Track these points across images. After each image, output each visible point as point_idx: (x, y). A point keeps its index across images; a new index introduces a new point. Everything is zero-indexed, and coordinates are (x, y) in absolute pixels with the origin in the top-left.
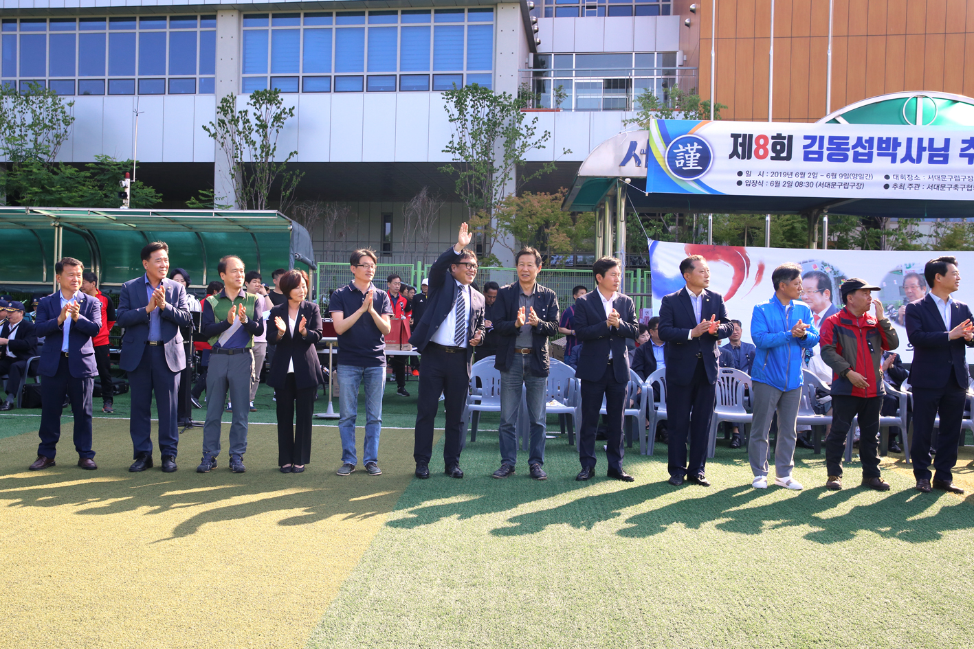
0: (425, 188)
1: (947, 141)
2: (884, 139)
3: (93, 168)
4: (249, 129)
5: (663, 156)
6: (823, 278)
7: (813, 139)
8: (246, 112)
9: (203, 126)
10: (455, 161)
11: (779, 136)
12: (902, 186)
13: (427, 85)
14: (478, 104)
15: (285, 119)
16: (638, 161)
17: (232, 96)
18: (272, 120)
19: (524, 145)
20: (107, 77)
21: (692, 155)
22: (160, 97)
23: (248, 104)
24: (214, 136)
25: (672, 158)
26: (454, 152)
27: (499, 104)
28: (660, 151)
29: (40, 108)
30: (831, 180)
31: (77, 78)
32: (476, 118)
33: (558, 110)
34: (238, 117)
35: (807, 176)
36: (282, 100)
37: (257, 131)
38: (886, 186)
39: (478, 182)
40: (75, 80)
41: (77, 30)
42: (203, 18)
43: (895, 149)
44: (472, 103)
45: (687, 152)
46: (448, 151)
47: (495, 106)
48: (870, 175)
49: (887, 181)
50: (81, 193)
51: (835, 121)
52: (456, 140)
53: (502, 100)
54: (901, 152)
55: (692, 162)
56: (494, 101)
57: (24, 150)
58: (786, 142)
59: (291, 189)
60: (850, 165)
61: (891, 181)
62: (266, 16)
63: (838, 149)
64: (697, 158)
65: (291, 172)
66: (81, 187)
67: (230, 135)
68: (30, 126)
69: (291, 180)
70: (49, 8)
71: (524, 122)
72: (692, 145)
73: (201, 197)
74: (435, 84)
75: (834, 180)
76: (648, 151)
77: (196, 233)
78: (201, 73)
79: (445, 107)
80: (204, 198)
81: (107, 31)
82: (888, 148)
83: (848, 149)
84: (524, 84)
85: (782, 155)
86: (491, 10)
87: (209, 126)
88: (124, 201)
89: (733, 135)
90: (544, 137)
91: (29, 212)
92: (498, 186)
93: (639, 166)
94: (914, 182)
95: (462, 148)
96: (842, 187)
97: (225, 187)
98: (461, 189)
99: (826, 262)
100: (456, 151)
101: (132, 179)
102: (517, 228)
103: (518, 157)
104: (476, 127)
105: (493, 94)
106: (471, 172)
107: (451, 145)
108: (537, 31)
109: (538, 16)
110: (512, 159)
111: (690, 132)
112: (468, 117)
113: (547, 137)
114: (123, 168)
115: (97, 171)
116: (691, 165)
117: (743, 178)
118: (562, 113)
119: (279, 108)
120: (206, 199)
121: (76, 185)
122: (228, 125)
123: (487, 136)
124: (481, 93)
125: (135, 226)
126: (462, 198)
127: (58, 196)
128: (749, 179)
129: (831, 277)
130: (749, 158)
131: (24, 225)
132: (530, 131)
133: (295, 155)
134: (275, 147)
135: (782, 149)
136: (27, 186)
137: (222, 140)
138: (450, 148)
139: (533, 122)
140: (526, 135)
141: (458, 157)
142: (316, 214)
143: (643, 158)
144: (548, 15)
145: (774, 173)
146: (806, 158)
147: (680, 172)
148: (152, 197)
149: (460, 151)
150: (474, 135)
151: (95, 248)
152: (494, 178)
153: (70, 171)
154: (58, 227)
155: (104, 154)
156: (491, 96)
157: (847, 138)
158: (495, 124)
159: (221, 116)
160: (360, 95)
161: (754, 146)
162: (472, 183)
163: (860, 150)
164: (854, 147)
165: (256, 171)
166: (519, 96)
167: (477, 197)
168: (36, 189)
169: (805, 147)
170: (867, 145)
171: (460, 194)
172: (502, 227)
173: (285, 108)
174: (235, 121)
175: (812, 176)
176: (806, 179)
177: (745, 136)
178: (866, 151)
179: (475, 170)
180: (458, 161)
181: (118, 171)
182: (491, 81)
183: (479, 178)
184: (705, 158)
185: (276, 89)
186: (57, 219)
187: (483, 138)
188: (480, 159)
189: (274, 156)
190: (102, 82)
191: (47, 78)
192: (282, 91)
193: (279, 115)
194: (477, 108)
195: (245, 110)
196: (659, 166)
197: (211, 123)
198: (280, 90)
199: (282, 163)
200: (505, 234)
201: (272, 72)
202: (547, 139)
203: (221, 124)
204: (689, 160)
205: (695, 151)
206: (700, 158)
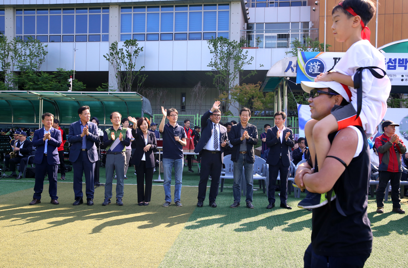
0: (200, 82)
2: (401, 59)
3: (56, 74)
4: (124, 57)
5: (303, 67)
8: (122, 49)
9: (104, 56)
10: (213, 70)
13: (201, 37)
14: (223, 45)
15: (139, 52)
16: (293, 70)
17: (116, 42)
18: (133, 53)
19: (243, 63)
20: (62, 34)
21: (316, 67)
22: (85, 43)
23: (123, 46)
24: (109, 60)
25: (307, 68)
27: (232, 45)
28: (302, 65)
29: (33, 48)
31: (49, 34)
32: (222, 51)
33: (257, 48)
34: (119, 52)
36: (138, 44)
37: (127, 58)
38: (402, 80)
39: (223, 79)
40: (48, 35)
41: (49, 14)
42: (103, 8)
43: (406, 64)
44: (220, 45)
45: (314, 66)
46: (210, 66)
47: (230, 46)
48: (395, 75)
49: (402, 78)
50: (51, 85)
52: (213, 61)
53: (233, 43)
55: (316, 70)
56: (230, 44)
57: (26, 66)
59: (142, 83)
61: (404, 78)
62: (131, 8)
64: (318, 68)
65: (142, 75)
66: (51, 82)
67: (115, 59)
68: (28, 56)
69: (142, 79)
70: (36, 4)
71: (242, 53)
72: (316, 63)
73: (103, 86)
74: (204, 37)
76: (297, 65)
77: (101, 102)
78: (102, 33)
79: (209, 47)
80: (104, 87)
81: (62, 14)
82: (403, 63)
84: (242, 37)
86: (228, 5)
87: (106, 55)
88: (70, 88)
89: (334, 58)
90: (251, 59)
91: (28, 93)
92: (231, 81)
93: (293, 72)
95: (216, 64)
97: (113, 82)
98: (216, 82)
100: (213, 66)
101: (73, 78)
102: (240, 99)
103: (240, 68)
104: (222, 56)
105: (229, 41)
106: (219, 75)
107: (211, 63)
108: (248, 13)
109: (249, 7)
110: (238, 69)
111: (315, 57)
112: (218, 51)
113: (252, 59)
114: (69, 74)
116: (316, 71)
118: (259, 49)
119: (136, 47)
120: (105, 87)
121: (49, 81)
122: (114, 55)
123: (226, 59)
124: (224, 41)
125: (74, 99)
126: (216, 86)
127: (41, 86)
131: (26, 99)
132: (245, 57)
133: (143, 68)
134: (135, 65)
136: (27, 81)
137: (112, 62)
139: (246, 53)
140: (243, 59)
141: (214, 68)
142: (153, 93)
143: (295, 69)
144: (253, 6)
147: (311, 74)
148: (82, 86)
149: (215, 66)
150: (221, 59)
151: (57, 108)
152: (230, 78)
153: (46, 75)
154: (41, 99)
155: (61, 68)
156: (228, 42)
158: (230, 54)
159: (112, 51)
160: (171, 42)
162: (220, 80)
163: (390, 64)
164: (388, 63)
165: (126, 75)
166: (240, 42)
167: (223, 85)
168: (31, 83)
170: (394, 62)
172: (233, 98)
173: (139, 48)
174: (117, 53)
178: (393, 65)
179: (222, 74)
180: (214, 70)
181: (67, 75)
182: (228, 35)
183: (223, 78)
184: (322, 68)
185: (135, 39)
186: (41, 96)
187: (225, 60)
188: (224, 69)
189: (134, 68)
190: (60, 36)
191: (36, 35)
192: (138, 40)
193: (136, 51)
194: (222, 47)
195: (122, 48)
196: (302, 72)
197: (107, 54)
198: (137, 40)
199: (138, 71)
200: (235, 102)
201: (133, 32)
202: (252, 60)
203: (112, 54)
204: (315, 69)
205: (317, 65)
206: (320, 68)
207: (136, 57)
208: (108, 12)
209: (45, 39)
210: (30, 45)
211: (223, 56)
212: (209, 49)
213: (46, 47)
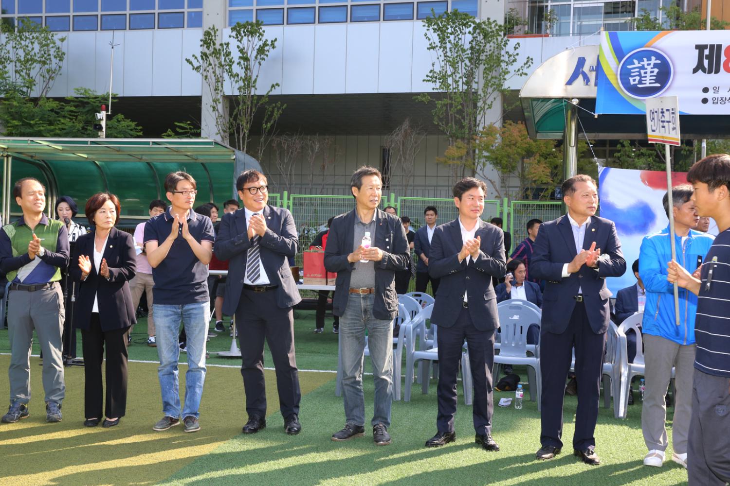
0: (407, 120)
3: (73, 102)
4: (230, 61)
5: (615, 73)
8: (227, 44)
9: (186, 59)
10: (435, 91)
13: (411, 13)
14: (459, 30)
15: (268, 51)
17: (214, 28)
18: (255, 53)
19: (505, 72)
20: (99, 13)
21: (649, 70)
22: (149, 32)
23: (230, 36)
24: (198, 68)
25: (625, 75)
26: (435, 81)
27: (482, 30)
28: (612, 66)
31: (71, 14)
33: (547, 36)
34: (220, 50)
36: (264, 31)
37: (239, 63)
44: (452, 30)
45: (643, 68)
46: (429, 81)
47: (478, 33)
50: (60, 126)
52: (437, 69)
53: (485, 26)
55: (648, 78)
56: (477, 27)
59: (272, 122)
64: (655, 74)
65: (274, 105)
67: (212, 68)
69: (273, 112)
71: (506, 49)
72: (649, 59)
73: (178, 130)
74: (419, 13)
76: (598, 68)
77: (148, 164)
78: (189, 7)
79: (426, 35)
80: (181, 131)
84: (512, 10)
87: (192, 59)
88: (100, 133)
89: (697, 47)
90: (527, 63)
93: (587, 86)
95: (444, 77)
98: (441, 120)
100: (438, 81)
101: (107, 110)
102: (496, 159)
103: (500, 85)
105: (476, 20)
106: (447, 101)
107: (432, 74)
110: (495, 87)
111: (647, 45)
112: (448, 44)
113: (530, 63)
115: (77, 103)
116: (648, 82)
117: (709, 95)
118: (550, 38)
119: (261, 40)
120: (183, 131)
122: (210, 57)
124: (461, 19)
125: (85, 156)
126: (443, 129)
128: (716, 95)
130: (717, 72)
132: (512, 58)
133: (276, 87)
134: (256, 79)
137: (205, 74)
138: (431, 77)
139: (516, 48)
140: (507, 61)
141: (438, 87)
142: (298, 146)
147: (634, 90)
148: (131, 130)
149: (441, 81)
151: (51, 179)
153: (54, 105)
154: (7, 157)
155: (83, 87)
156: (474, 22)
158: (479, 52)
159: (204, 49)
160: (343, 25)
161: (723, 58)
162: (452, 113)
165: (239, 104)
166: (505, 22)
167: (458, 127)
168: (16, 123)
171: (438, 125)
173: (267, 40)
174: (216, 53)
177: (712, 47)
180: (438, 91)
181: (94, 104)
182: (477, 7)
184: (664, 74)
185: (259, 22)
189: (256, 89)
190: (95, 17)
191: (44, 14)
192: (264, 23)
193: (262, 48)
194: (458, 36)
195: (227, 42)
196: (611, 85)
197: (193, 56)
198: (262, 22)
199: (263, 96)
200: (484, 165)
201: (257, 5)
202: (530, 66)
203: (204, 57)
204: (646, 77)
205: (652, 66)
206: (658, 73)
207: (260, 63)
209: (63, 25)
210: (26, 38)
211: (457, 57)
212: (427, 39)
213: (62, 41)
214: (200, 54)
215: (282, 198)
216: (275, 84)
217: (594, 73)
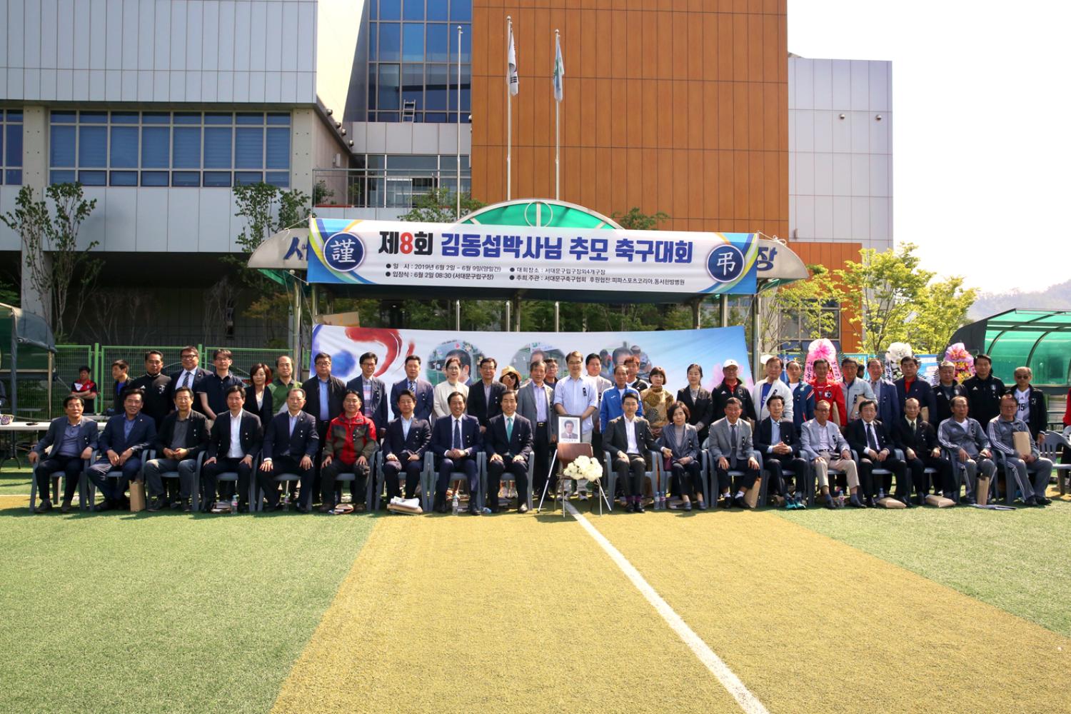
1: (560, 240)
2: (509, 237)
4: (47, 219)
5: (321, 250)
6: (464, 356)
7: (450, 236)
8: (44, 203)
11: (421, 234)
12: (525, 277)
13: (229, 181)
15: (88, 211)
16: (300, 255)
17: (29, 188)
18: (74, 212)
21: (347, 249)
23: (45, 196)
24: (13, 226)
25: (329, 252)
26: (246, 244)
27: (288, 200)
28: (319, 246)
30: (465, 272)
35: (445, 268)
36: (83, 192)
38: (512, 278)
42: (9, 112)
43: (518, 246)
45: (342, 247)
48: (499, 268)
49: (512, 273)
51: (469, 221)
53: (293, 196)
54: (523, 248)
55: (346, 255)
56: (286, 196)
58: (427, 239)
59: (91, 277)
60: (481, 260)
61: (516, 273)
62: (73, 113)
63: (471, 245)
64: (351, 252)
65: (92, 261)
67: (28, 226)
69: (92, 268)
72: (347, 241)
75: (468, 272)
76: (308, 247)
79: (237, 202)
82: (512, 245)
83: (479, 246)
85: (424, 250)
86: (288, 115)
87: (7, 217)
89: (381, 233)
93: (301, 259)
94: (534, 274)
96: (475, 278)
99: (467, 341)
100: (248, 243)
107: (243, 236)
111: (345, 229)
116: (346, 258)
117: (391, 270)
119: (80, 200)
122: (26, 215)
128: (396, 270)
129: (471, 355)
130: (396, 252)
133: (96, 245)
134: (75, 236)
135: (423, 244)
137: (21, 231)
145: (418, 266)
146: (445, 253)
147: (336, 264)
157: (478, 236)
159: (20, 207)
160: (164, 189)
161: (400, 243)
163: (489, 246)
164: (485, 244)
166: (314, 193)
169: (443, 243)
170: (495, 242)
173: (85, 201)
174: (32, 210)
175: (450, 268)
176: (445, 271)
177: (392, 233)
178: (495, 247)
184: (358, 253)
192: (84, 184)
193: (81, 207)
195: (43, 201)
196: (318, 259)
198: (82, 183)
199: (82, 252)
201: (79, 167)
203: (19, 215)
204: (344, 254)
205: (349, 246)
206: (353, 252)
207: (79, 222)
208: (21, 120)
212: (238, 207)
214: (15, 212)
215: (93, 349)
216: (94, 242)
217: (306, 251)
